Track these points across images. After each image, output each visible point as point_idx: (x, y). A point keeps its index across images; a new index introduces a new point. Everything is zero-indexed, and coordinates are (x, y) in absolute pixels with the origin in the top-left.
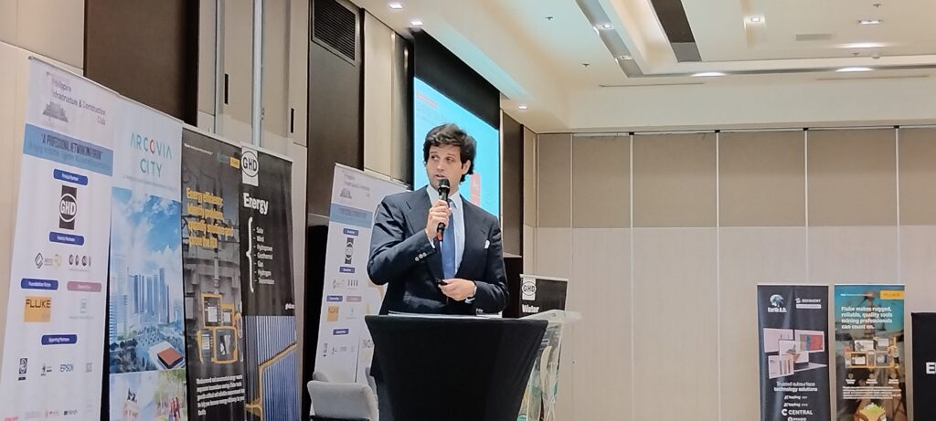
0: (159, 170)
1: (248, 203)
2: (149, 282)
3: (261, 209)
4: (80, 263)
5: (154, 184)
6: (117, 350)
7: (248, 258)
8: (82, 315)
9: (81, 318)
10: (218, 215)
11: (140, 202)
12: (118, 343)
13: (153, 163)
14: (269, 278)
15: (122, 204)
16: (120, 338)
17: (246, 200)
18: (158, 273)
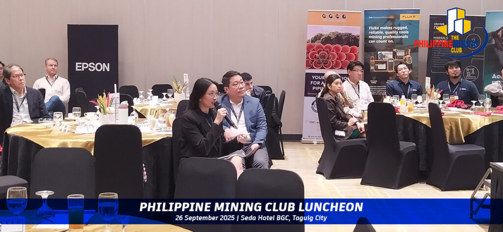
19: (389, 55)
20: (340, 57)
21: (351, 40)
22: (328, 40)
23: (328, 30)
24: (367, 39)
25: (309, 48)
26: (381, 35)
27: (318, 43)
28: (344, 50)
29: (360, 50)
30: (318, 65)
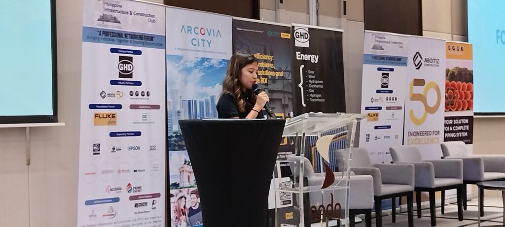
0: (209, 44)
1: (299, 57)
2: (202, 104)
3: (312, 60)
4: (140, 95)
5: (203, 51)
6: (173, 139)
7: (300, 88)
8: (144, 121)
9: (143, 123)
10: (269, 65)
11: (191, 62)
12: (174, 135)
13: (203, 40)
14: (320, 98)
15: (174, 63)
16: (174, 133)
17: (298, 56)
18: (209, 98)
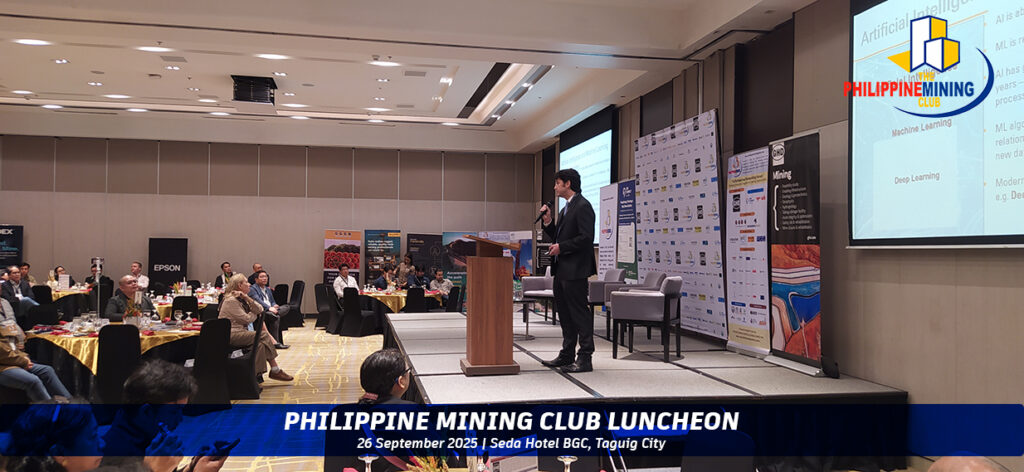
19: (382, 260)
20: (348, 261)
21: (355, 250)
22: (339, 249)
23: (339, 242)
24: (366, 249)
25: (326, 255)
26: (376, 246)
27: (332, 251)
28: (350, 256)
29: (362, 256)
30: (332, 266)
